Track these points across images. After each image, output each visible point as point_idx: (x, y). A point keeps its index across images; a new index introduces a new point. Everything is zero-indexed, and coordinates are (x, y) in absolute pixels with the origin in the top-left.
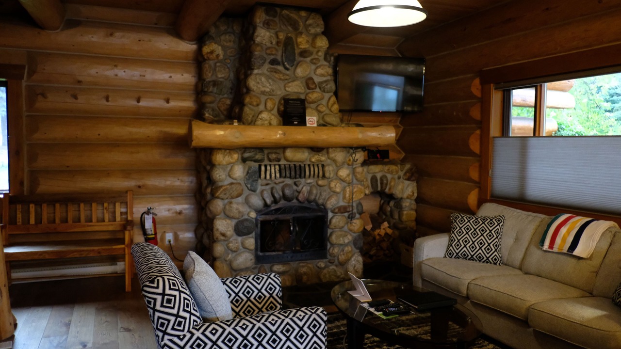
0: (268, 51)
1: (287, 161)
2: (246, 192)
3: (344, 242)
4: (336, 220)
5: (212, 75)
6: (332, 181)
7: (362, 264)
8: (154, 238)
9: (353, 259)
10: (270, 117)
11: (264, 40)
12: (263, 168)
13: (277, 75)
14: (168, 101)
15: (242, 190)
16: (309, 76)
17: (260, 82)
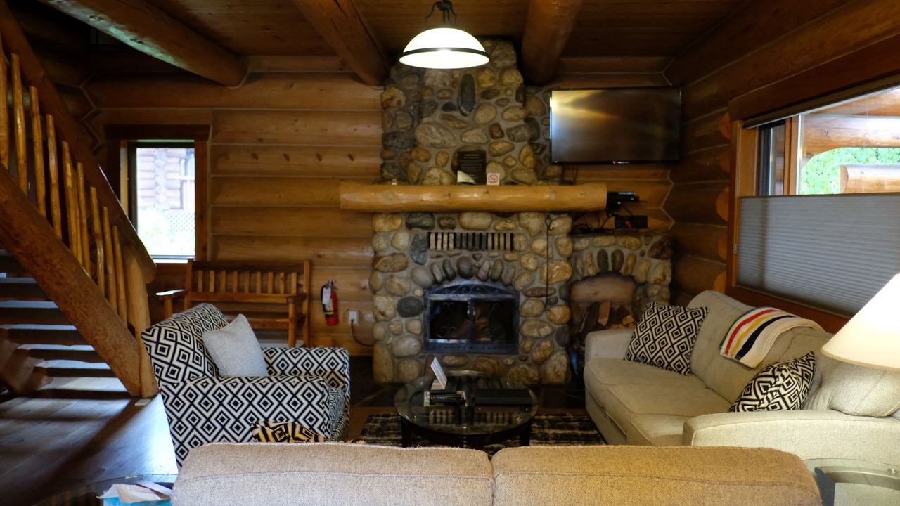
0: (440, 95)
1: (464, 228)
2: (412, 265)
3: (540, 334)
4: (529, 306)
5: (392, 126)
6: (523, 255)
7: (566, 365)
8: (332, 315)
9: (553, 358)
10: (440, 176)
11: (435, 81)
12: (432, 237)
13: (450, 123)
14: (351, 157)
15: (407, 263)
16: (494, 122)
17: (428, 132)
